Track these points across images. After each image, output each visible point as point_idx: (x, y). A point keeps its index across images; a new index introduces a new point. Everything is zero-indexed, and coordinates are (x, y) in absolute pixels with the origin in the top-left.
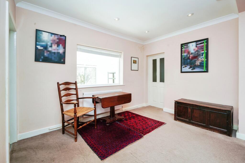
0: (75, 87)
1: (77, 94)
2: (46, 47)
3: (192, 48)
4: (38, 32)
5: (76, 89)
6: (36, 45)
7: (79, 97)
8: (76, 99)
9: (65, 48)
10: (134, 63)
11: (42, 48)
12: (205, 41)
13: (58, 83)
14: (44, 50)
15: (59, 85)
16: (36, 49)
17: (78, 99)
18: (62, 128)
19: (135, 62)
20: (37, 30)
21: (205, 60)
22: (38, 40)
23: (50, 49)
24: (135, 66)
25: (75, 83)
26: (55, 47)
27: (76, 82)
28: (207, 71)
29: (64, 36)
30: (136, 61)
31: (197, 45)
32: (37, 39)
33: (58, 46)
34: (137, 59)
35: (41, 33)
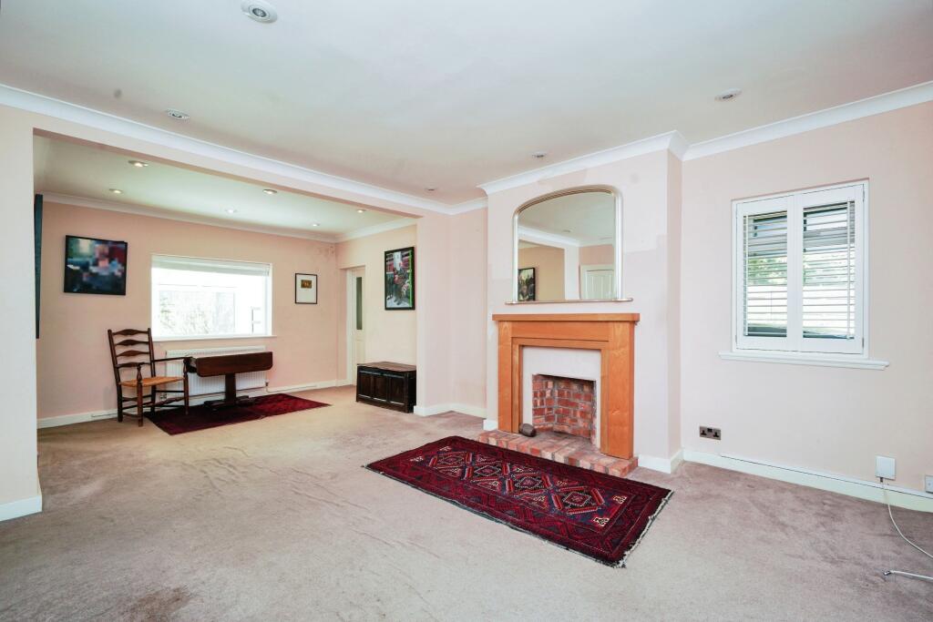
0: (147, 340)
1: (151, 353)
2: (85, 267)
3: (398, 260)
4: (71, 241)
5: (150, 343)
6: (67, 263)
7: (156, 358)
8: (149, 361)
9: (124, 264)
10: (303, 286)
11: (77, 268)
12: (410, 252)
13: (109, 331)
14: (82, 271)
15: (111, 334)
16: (67, 270)
17: (153, 362)
18: (116, 416)
19: (306, 284)
20: (68, 238)
21: (410, 286)
22: (70, 255)
23: (94, 269)
24: (306, 295)
25: (148, 332)
26: (104, 263)
27: (149, 330)
28: (413, 308)
29: (122, 242)
30: (310, 282)
31: (403, 256)
32: (68, 253)
33: (110, 262)
34: (313, 279)
35: (78, 242)
